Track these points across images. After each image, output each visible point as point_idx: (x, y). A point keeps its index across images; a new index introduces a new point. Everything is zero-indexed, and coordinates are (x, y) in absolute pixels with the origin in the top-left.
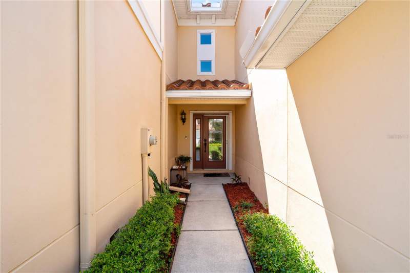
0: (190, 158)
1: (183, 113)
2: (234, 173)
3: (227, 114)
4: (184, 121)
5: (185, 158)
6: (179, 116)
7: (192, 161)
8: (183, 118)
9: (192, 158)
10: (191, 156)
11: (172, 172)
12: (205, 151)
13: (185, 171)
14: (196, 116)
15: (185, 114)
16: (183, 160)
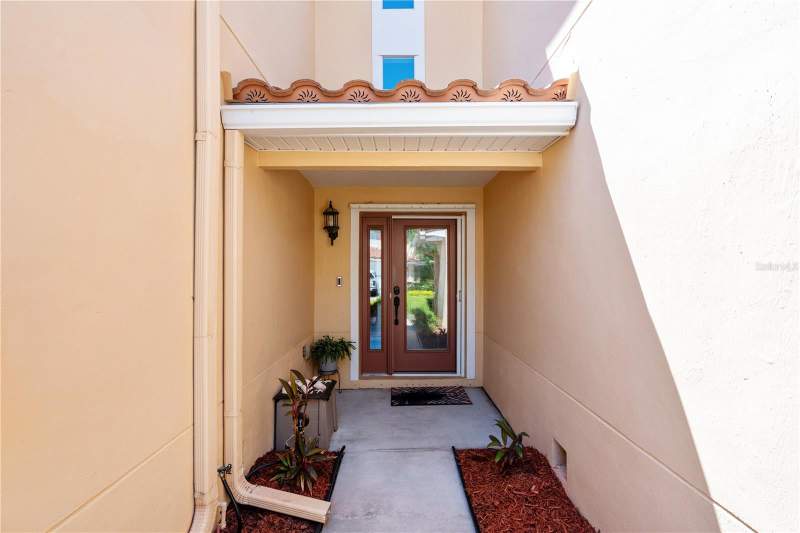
0: (350, 344)
1: (331, 211)
2: (482, 388)
3: (460, 214)
4: (332, 233)
5: (335, 345)
6: (319, 221)
7: (355, 354)
8: (331, 224)
9: (357, 345)
10: (354, 336)
11: (280, 403)
12: (396, 322)
13: (323, 404)
14: (369, 222)
15: (335, 213)
16: (324, 353)
